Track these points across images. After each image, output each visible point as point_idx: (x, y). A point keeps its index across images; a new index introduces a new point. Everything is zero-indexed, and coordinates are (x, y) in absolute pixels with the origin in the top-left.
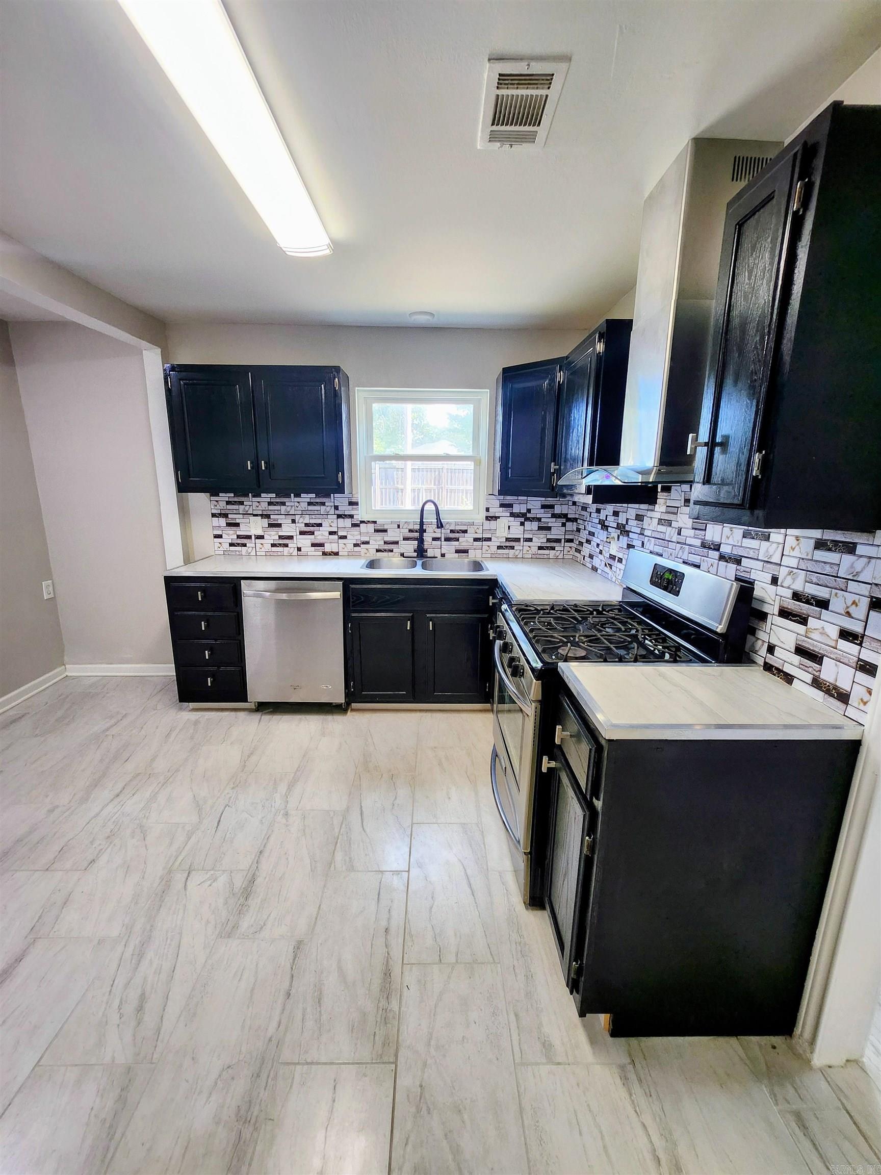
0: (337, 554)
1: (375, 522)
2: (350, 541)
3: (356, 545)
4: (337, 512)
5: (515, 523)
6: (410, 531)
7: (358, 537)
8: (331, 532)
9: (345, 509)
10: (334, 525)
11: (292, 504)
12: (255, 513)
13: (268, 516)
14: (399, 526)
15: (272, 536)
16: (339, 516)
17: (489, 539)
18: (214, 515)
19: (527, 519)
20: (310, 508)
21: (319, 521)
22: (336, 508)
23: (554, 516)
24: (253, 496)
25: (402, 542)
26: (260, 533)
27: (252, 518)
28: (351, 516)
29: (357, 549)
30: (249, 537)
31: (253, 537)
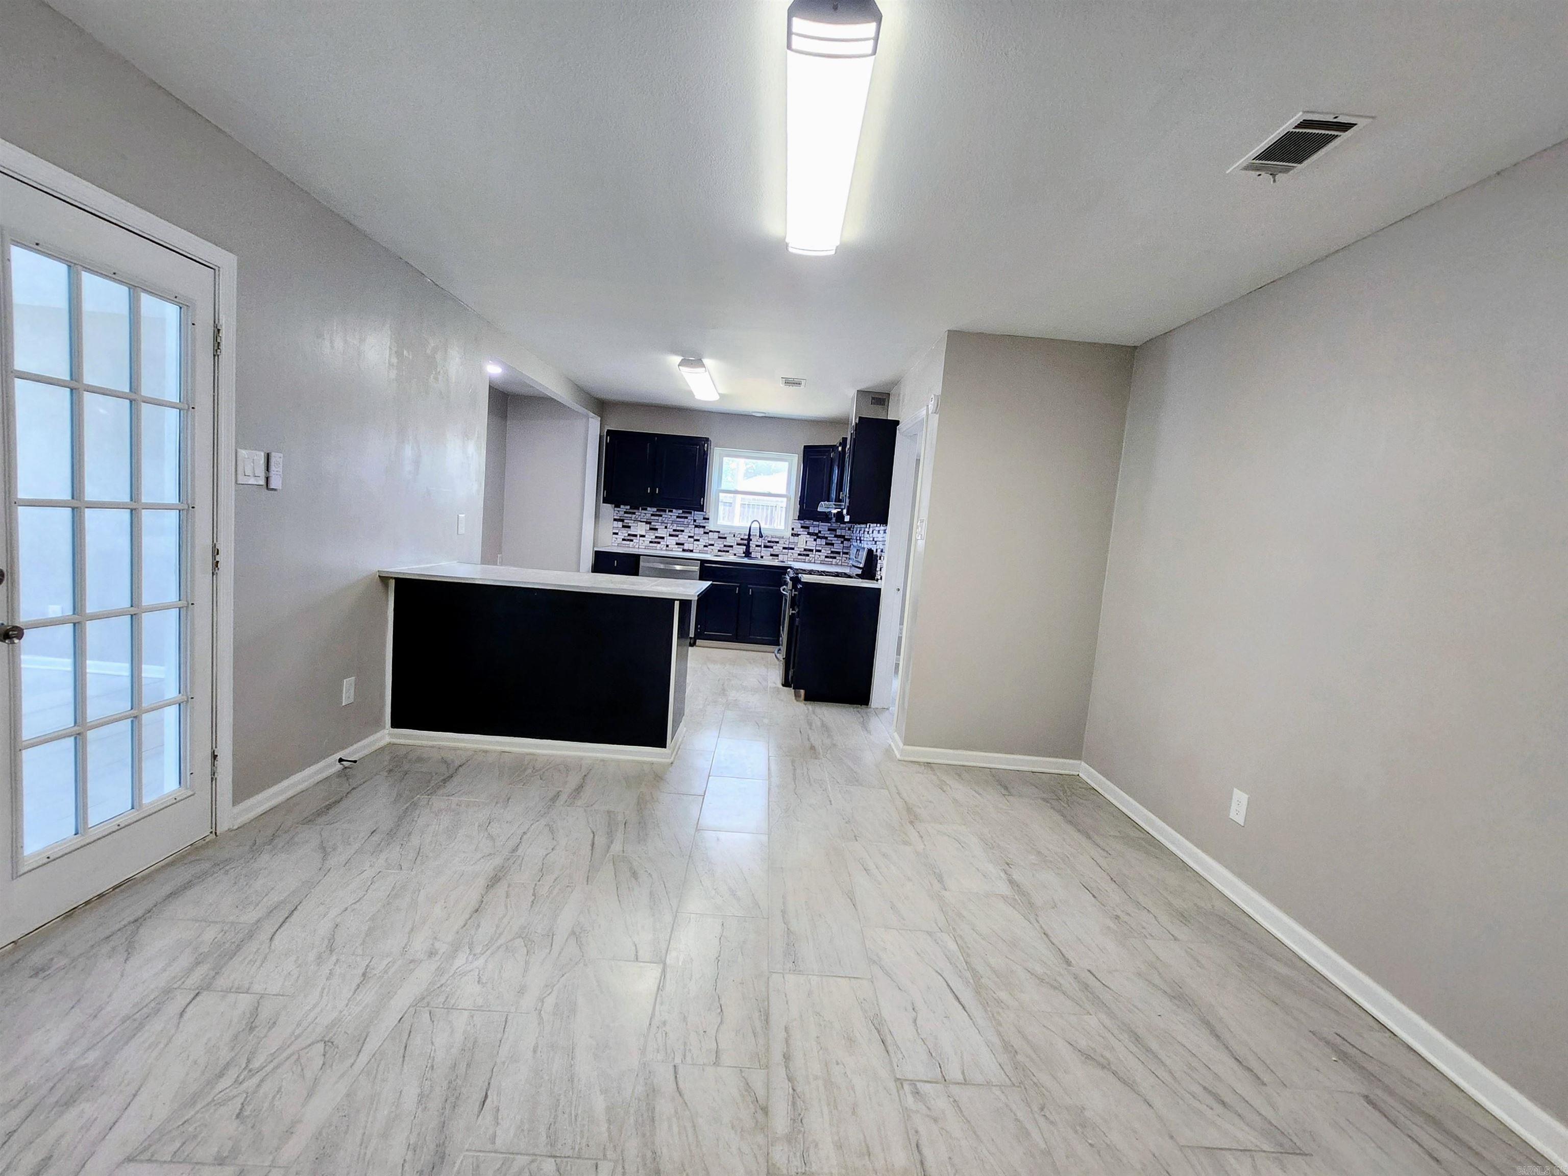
1: (719, 532)
2: (702, 542)
3: (705, 546)
4: (695, 523)
5: (811, 539)
6: (742, 539)
7: (707, 541)
8: (690, 536)
9: (700, 521)
10: (692, 531)
11: (666, 516)
12: (642, 520)
13: (650, 523)
14: (734, 536)
15: (651, 536)
16: (696, 526)
17: (793, 549)
18: (615, 520)
19: (819, 537)
20: (678, 519)
21: (682, 529)
22: (695, 521)
23: (836, 536)
24: (642, 509)
25: (736, 545)
26: (643, 533)
27: (639, 523)
28: (704, 527)
29: (706, 548)
30: (636, 536)
31: (638, 536)
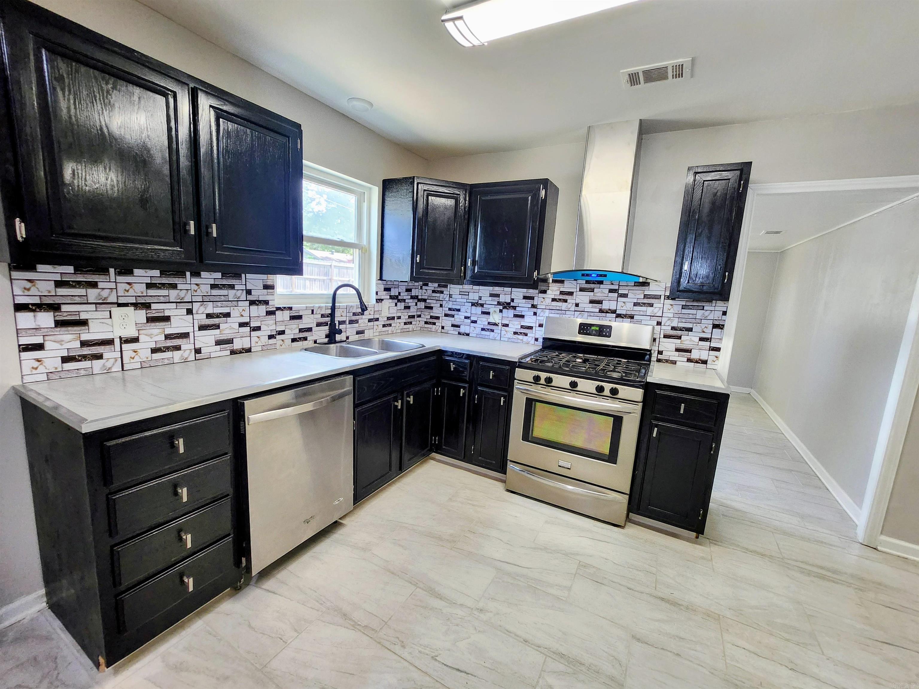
0: (249, 350)
1: (290, 309)
3: (271, 337)
4: (250, 298)
5: (392, 303)
6: (323, 316)
7: (273, 327)
8: (241, 323)
9: (259, 294)
10: (246, 314)
11: (188, 287)
12: (122, 301)
13: (147, 306)
14: (313, 313)
16: (252, 303)
17: (377, 320)
18: (19, 308)
19: (399, 301)
20: (215, 292)
21: (226, 310)
22: (249, 292)
23: (412, 297)
24: (120, 273)
25: (315, 329)
26: (132, 333)
27: (116, 310)
28: (266, 303)
29: (272, 341)
30: (109, 342)
31: (117, 342)
